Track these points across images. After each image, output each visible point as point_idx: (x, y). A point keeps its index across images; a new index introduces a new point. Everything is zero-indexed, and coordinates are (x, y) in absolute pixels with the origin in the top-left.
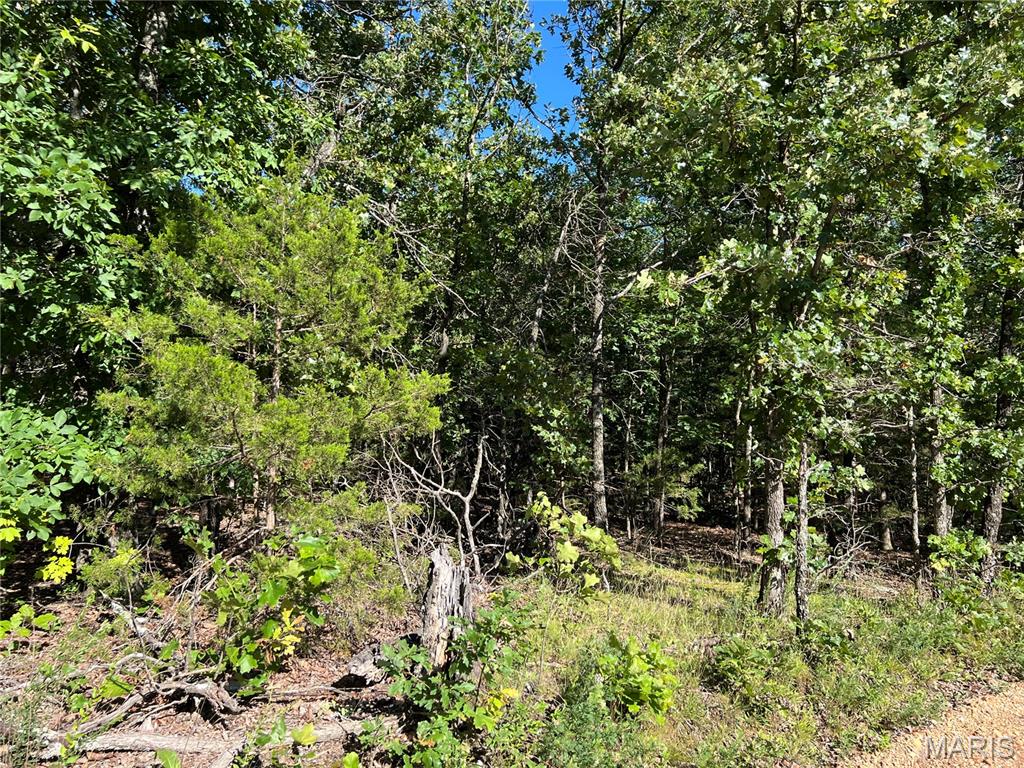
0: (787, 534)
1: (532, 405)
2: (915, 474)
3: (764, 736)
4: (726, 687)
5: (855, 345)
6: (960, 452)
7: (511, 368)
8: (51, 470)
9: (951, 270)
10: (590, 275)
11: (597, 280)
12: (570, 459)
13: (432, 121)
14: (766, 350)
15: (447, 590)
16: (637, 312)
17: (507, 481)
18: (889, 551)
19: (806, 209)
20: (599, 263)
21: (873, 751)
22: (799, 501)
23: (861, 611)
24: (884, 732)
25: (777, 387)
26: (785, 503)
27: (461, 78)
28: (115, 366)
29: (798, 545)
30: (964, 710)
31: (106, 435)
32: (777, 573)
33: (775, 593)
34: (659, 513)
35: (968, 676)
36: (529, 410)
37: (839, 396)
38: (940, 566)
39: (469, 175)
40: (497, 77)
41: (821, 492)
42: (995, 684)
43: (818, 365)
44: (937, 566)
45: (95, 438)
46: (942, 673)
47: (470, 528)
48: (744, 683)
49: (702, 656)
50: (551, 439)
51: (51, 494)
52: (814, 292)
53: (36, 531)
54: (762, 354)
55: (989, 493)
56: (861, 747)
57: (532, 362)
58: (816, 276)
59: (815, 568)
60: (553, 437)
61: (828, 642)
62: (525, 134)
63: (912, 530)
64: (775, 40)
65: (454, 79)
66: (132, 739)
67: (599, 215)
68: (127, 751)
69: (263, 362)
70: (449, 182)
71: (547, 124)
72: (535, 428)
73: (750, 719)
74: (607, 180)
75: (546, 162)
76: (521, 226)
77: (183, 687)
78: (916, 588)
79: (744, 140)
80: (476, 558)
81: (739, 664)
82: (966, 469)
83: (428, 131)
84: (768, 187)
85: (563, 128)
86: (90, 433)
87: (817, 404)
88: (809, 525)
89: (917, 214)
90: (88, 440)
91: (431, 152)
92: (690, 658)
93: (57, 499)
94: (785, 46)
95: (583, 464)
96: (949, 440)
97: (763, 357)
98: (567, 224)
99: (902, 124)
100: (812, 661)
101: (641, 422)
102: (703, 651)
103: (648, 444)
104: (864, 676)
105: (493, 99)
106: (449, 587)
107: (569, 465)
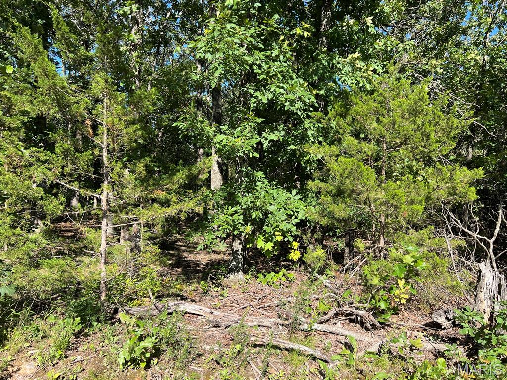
8: (292, 213)
13: (459, 32)
15: (490, 285)
28: (312, 171)
31: (309, 201)
39: (486, 57)
45: (305, 201)
47: (493, 258)
51: (292, 223)
53: (288, 238)
66: (334, 329)
68: (332, 333)
69: (378, 165)
70: (473, 63)
77: (353, 311)
83: (456, 38)
86: (303, 199)
90: (302, 202)
93: (294, 225)
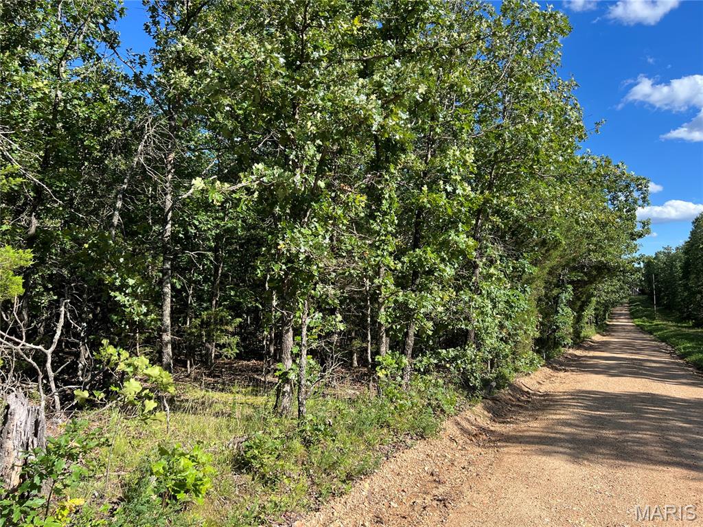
0: (294, 361)
1: (110, 276)
2: (369, 319)
3: (274, 499)
4: (249, 470)
5: (339, 240)
6: (393, 305)
7: (92, 246)
9: (390, 196)
10: (162, 181)
11: (168, 184)
12: (142, 317)
13: (27, 46)
14: (283, 240)
15: (22, 426)
16: (198, 210)
17: (87, 336)
18: (355, 368)
19: (309, 149)
20: (169, 172)
21: (341, 495)
22: (302, 339)
23: (337, 407)
24: (347, 482)
25: (289, 265)
26: (294, 341)
27: (54, 15)
29: (300, 367)
30: (392, 461)
32: (287, 388)
33: (286, 401)
34: (211, 354)
35: (395, 440)
36: (108, 280)
37: (327, 271)
38: (381, 374)
39: (59, 93)
40: (86, 20)
41: (316, 332)
42: (409, 442)
43: (314, 251)
44: (380, 374)
46: (381, 440)
47: (51, 374)
48: (262, 464)
49: (235, 451)
50: (126, 302)
52: (313, 203)
54: (281, 242)
55: (407, 329)
56: (334, 494)
57: (111, 242)
58: (315, 194)
59: (311, 382)
60: (128, 301)
61: (317, 429)
62: (110, 70)
63: (367, 353)
64: (291, 34)
65: (47, 14)
67: (170, 138)
70: (40, 95)
71: (129, 64)
72: (112, 294)
73: (266, 489)
74: (176, 113)
75: (128, 93)
76: (106, 138)
78: (369, 389)
79: (270, 97)
80: (57, 398)
81: (259, 452)
82: (396, 315)
83: (24, 54)
84: (285, 132)
85: (142, 70)
87: (314, 276)
88: (307, 354)
89: (373, 161)
91: (26, 70)
92: (227, 452)
94: (297, 40)
95: (152, 320)
96: (388, 298)
97: (282, 245)
98: (144, 141)
99: (362, 101)
100: (307, 443)
101: (200, 290)
102: (235, 447)
103: (205, 305)
104: (338, 448)
105: (82, 37)
106: (23, 424)
107: (141, 321)
